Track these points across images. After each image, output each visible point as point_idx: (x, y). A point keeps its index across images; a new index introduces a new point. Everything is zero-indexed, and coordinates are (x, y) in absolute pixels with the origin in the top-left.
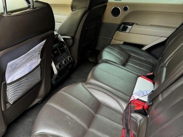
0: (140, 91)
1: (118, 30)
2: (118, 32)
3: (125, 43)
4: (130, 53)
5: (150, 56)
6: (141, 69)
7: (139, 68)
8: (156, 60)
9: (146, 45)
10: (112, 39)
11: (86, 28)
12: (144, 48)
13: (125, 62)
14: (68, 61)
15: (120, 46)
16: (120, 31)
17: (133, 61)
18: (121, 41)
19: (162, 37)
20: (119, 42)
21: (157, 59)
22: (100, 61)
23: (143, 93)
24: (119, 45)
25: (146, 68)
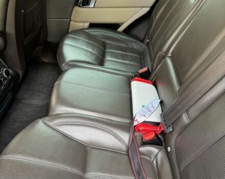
0: (143, 106)
1: (77, 5)
2: (76, 8)
3: (93, 26)
4: (104, 40)
5: (133, 40)
6: (126, 64)
7: (123, 61)
8: (142, 44)
9: (122, 24)
10: (71, 20)
11: (23, 11)
12: (121, 29)
13: (101, 57)
14: (5, 79)
15: (87, 31)
16: (80, 6)
17: (112, 52)
18: (84, 22)
19: (142, 7)
20: (82, 24)
21: (142, 41)
22: (63, 65)
23: (148, 108)
24: (85, 30)
25: (132, 59)
